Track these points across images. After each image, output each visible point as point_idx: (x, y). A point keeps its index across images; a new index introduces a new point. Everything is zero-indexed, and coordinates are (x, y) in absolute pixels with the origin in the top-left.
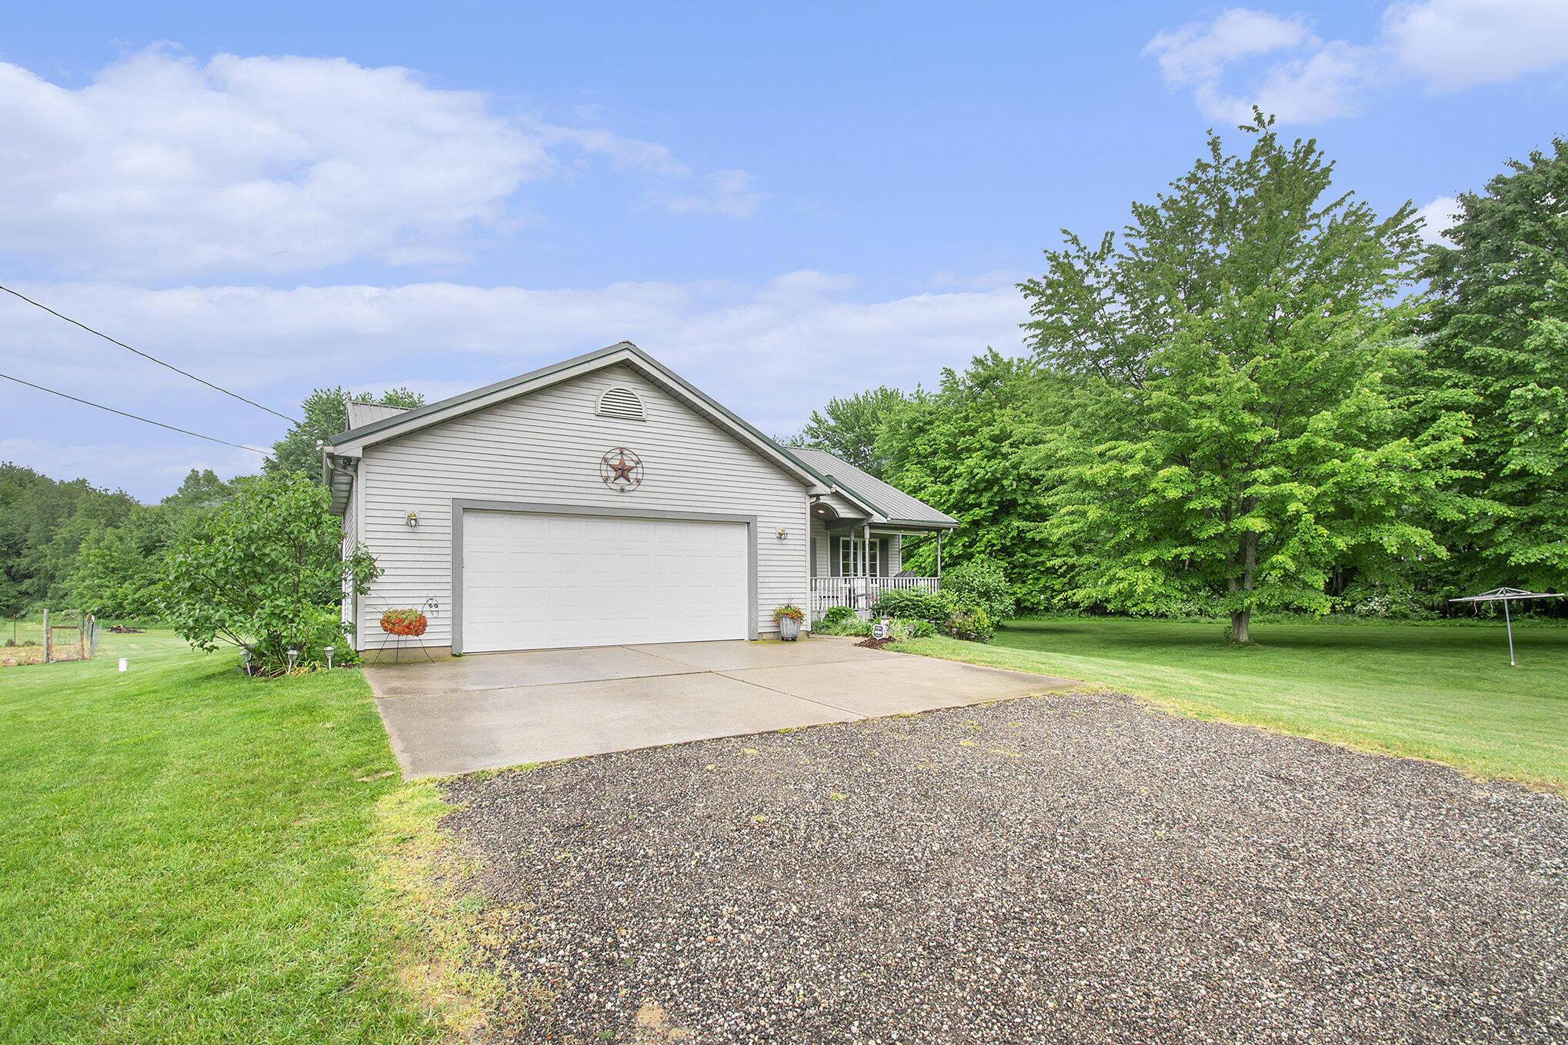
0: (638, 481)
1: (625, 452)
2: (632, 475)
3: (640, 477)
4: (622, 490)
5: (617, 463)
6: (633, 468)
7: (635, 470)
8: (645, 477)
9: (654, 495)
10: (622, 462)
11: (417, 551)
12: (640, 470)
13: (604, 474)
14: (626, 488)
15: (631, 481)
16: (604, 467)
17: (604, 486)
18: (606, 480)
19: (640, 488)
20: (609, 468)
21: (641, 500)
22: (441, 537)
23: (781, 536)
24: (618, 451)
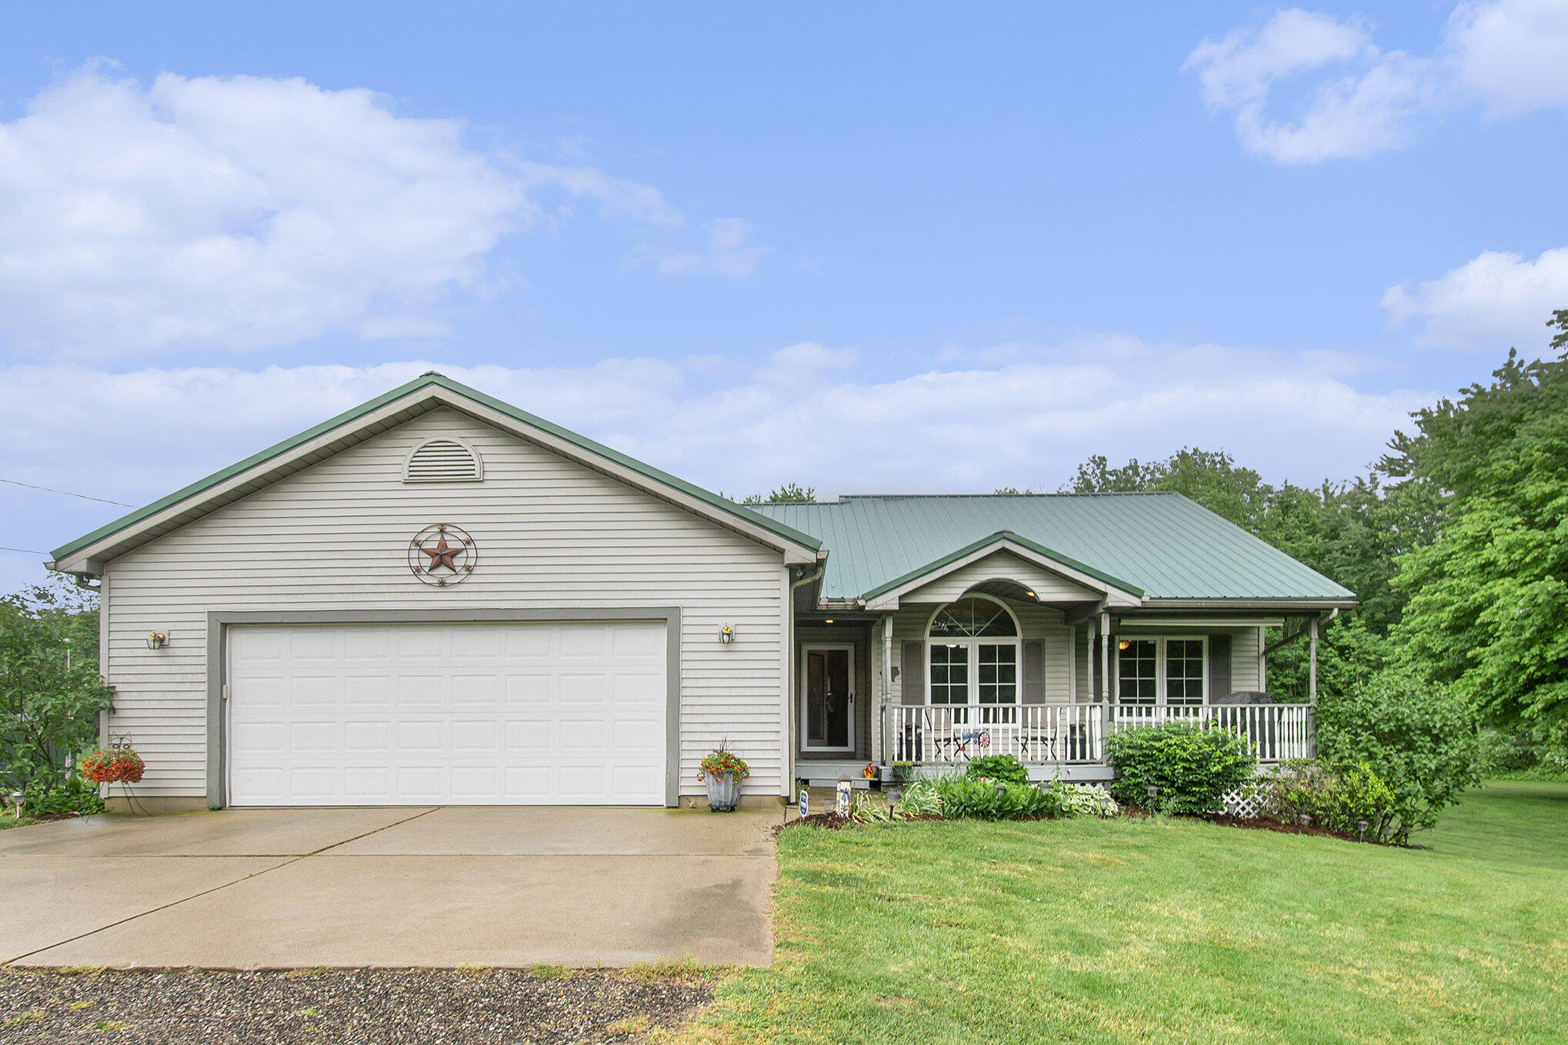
0: (469, 569)
1: (448, 529)
2: (458, 562)
3: (471, 562)
4: (442, 584)
5: (434, 545)
6: (459, 551)
7: (464, 554)
8: (480, 562)
9: (495, 587)
10: (443, 544)
11: (166, 678)
12: (472, 553)
13: (415, 563)
14: (448, 581)
15: (457, 569)
16: (414, 554)
17: (414, 580)
18: (417, 571)
19: (472, 579)
20: (423, 555)
21: (473, 596)
22: (193, 660)
23: (728, 638)
24: (436, 529)
